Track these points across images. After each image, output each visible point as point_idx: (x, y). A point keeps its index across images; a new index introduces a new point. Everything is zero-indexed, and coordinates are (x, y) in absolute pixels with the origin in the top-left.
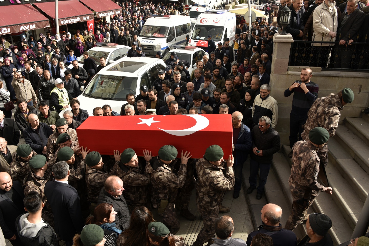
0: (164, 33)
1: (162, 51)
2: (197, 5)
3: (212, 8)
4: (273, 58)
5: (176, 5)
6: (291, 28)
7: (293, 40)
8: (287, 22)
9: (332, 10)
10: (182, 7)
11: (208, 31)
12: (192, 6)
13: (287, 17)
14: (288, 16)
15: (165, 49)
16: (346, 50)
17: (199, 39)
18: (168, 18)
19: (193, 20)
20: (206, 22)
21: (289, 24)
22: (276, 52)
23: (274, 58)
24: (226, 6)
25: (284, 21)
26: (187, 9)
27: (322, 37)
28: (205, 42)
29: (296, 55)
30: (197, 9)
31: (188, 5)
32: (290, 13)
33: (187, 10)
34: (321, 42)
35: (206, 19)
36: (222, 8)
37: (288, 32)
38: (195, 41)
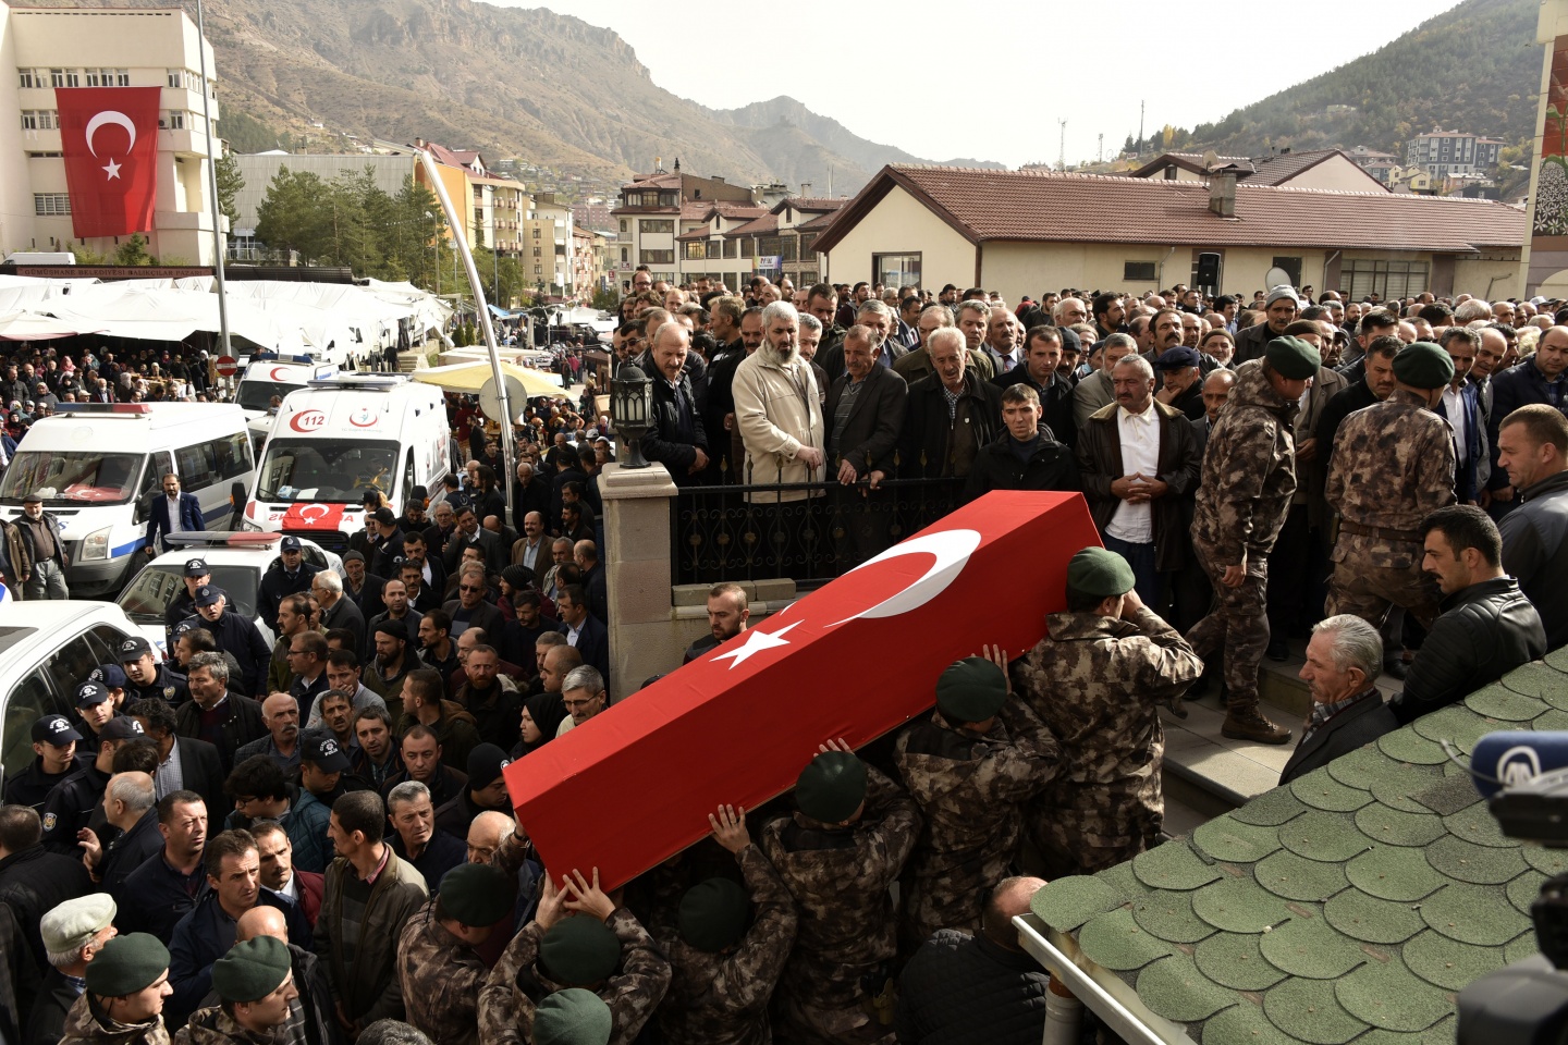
0: (123, 483)
1: (117, 563)
2: (273, 357)
3: (342, 368)
4: (609, 561)
5: (173, 356)
6: (659, 442)
7: (673, 485)
8: (643, 421)
9: (795, 370)
10: (205, 364)
11: (329, 461)
12: (252, 360)
13: (639, 402)
14: (643, 398)
15: (132, 550)
16: (868, 510)
17: (293, 500)
18: (137, 417)
19: (259, 418)
20: (316, 426)
21: (651, 429)
22: (618, 536)
23: (614, 559)
24: (400, 355)
25: (631, 417)
26: (225, 373)
27: (776, 468)
28: (322, 511)
29: (696, 540)
30: (273, 374)
31: (230, 354)
32: (648, 387)
33: (227, 379)
34: (778, 488)
35: (318, 415)
36: (386, 364)
37: (651, 457)
38: (273, 509)
